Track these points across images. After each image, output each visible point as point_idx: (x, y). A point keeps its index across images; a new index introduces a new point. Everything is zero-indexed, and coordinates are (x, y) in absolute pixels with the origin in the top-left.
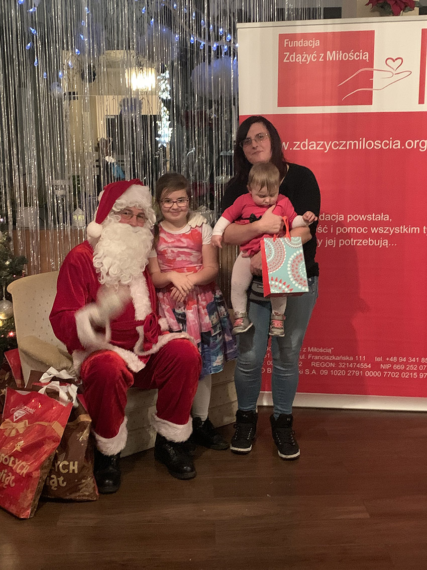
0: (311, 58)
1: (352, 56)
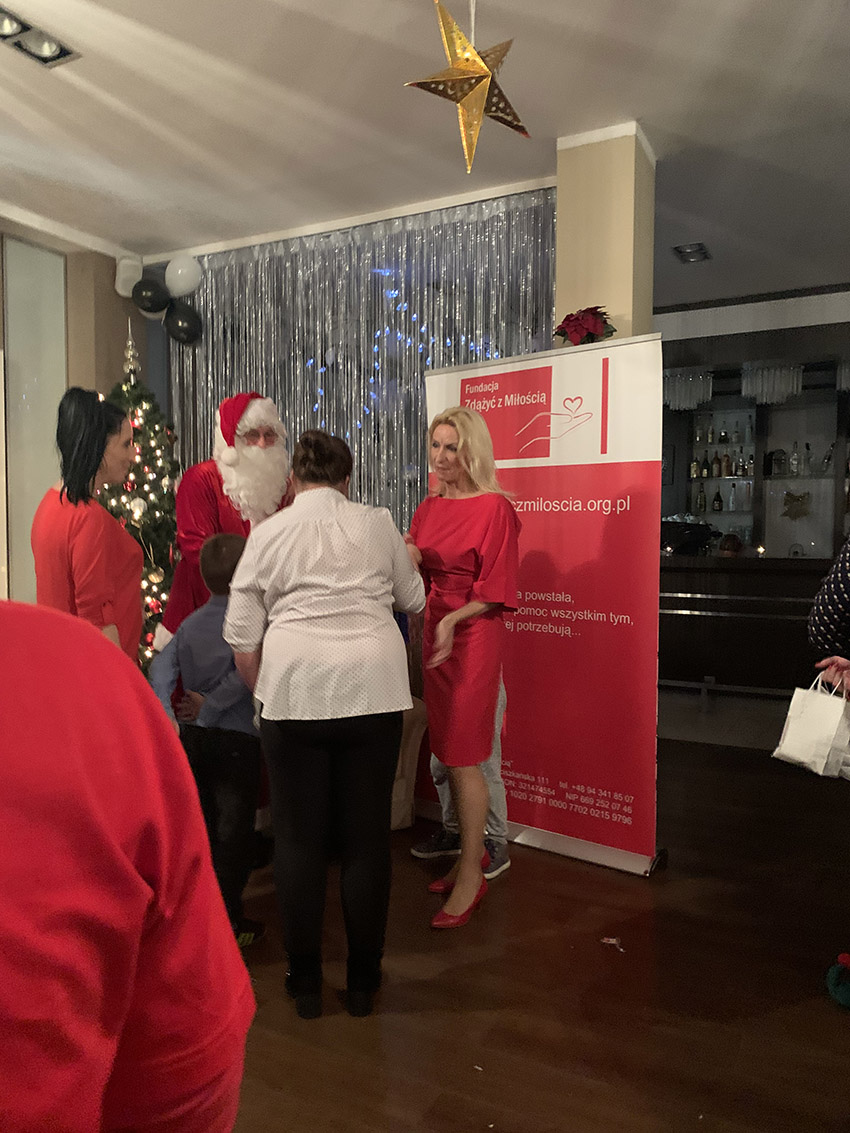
0: (490, 404)
1: (529, 399)
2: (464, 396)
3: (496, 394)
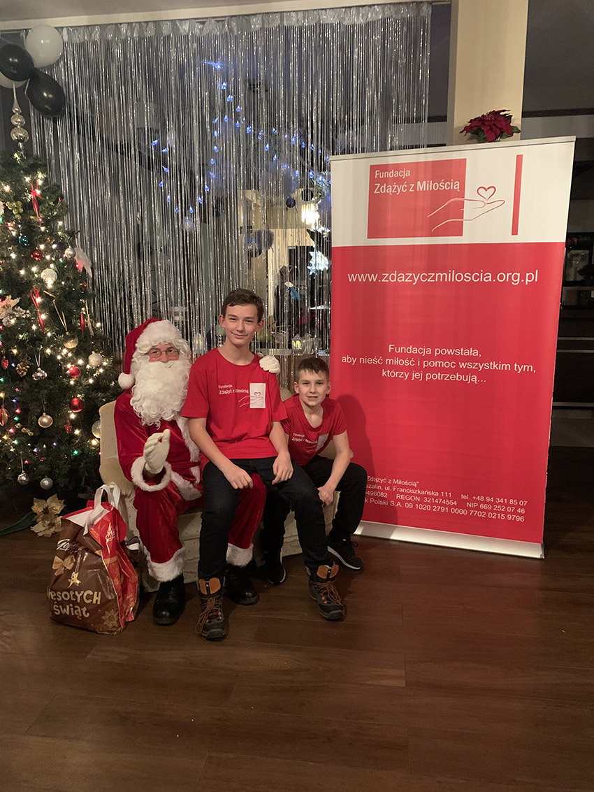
0: (401, 188)
1: (443, 186)
2: (373, 181)
3: (408, 181)
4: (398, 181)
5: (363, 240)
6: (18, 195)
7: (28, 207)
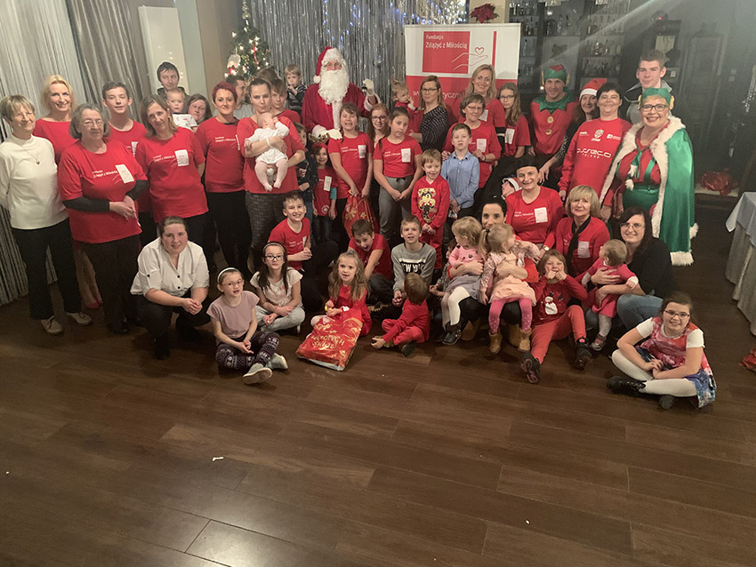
0: (439, 46)
1: (458, 46)
2: (425, 40)
3: (442, 41)
4: (438, 41)
5: (420, 73)
6: (247, 51)
7: (251, 57)
